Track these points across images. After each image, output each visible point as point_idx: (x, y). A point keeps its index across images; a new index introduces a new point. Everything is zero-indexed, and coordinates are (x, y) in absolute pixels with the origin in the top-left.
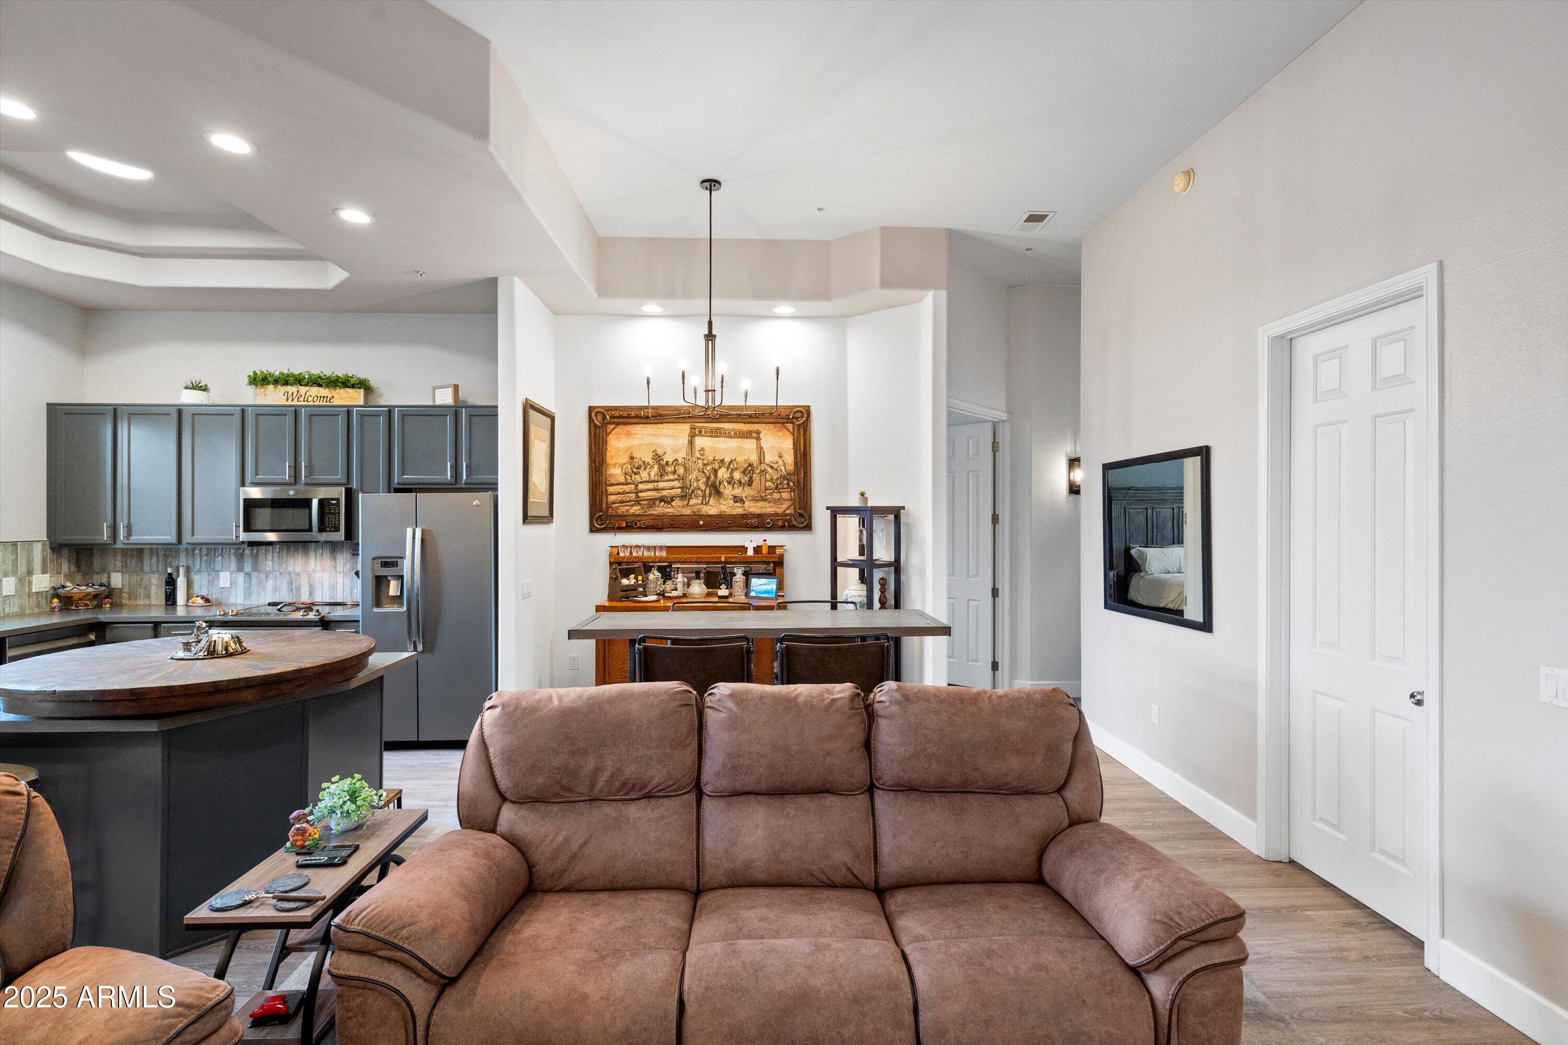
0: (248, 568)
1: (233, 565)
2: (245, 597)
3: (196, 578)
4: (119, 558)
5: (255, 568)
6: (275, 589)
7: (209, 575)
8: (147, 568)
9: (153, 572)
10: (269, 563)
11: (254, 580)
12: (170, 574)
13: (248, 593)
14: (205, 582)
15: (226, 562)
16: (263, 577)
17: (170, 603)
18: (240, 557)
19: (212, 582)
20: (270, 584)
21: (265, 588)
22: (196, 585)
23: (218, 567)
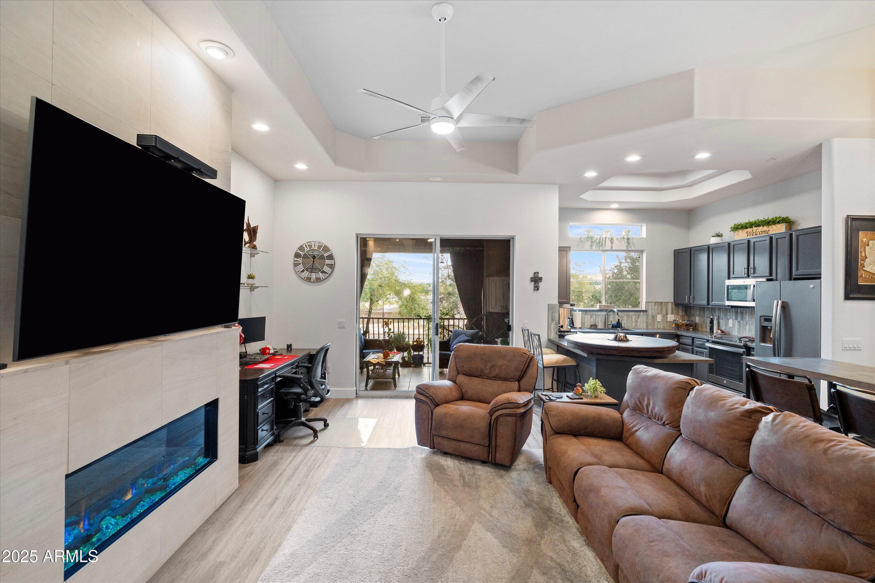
0: (739, 319)
1: (734, 317)
2: (738, 333)
3: (721, 321)
4: (698, 310)
5: (742, 319)
6: (750, 330)
7: (726, 320)
8: (706, 316)
9: (708, 317)
10: (747, 317)
11: (742, 325)
12: (712, 319)
13: (739, 331)
14: (724, 323)
15: (731, 315)
16: (745, 323)
17: (711, 331)
18: (736, 313)
19: (727, 324)
20: (748, 327)
21: (746, 329)
22: (721, 325)
23: (729, 317)
